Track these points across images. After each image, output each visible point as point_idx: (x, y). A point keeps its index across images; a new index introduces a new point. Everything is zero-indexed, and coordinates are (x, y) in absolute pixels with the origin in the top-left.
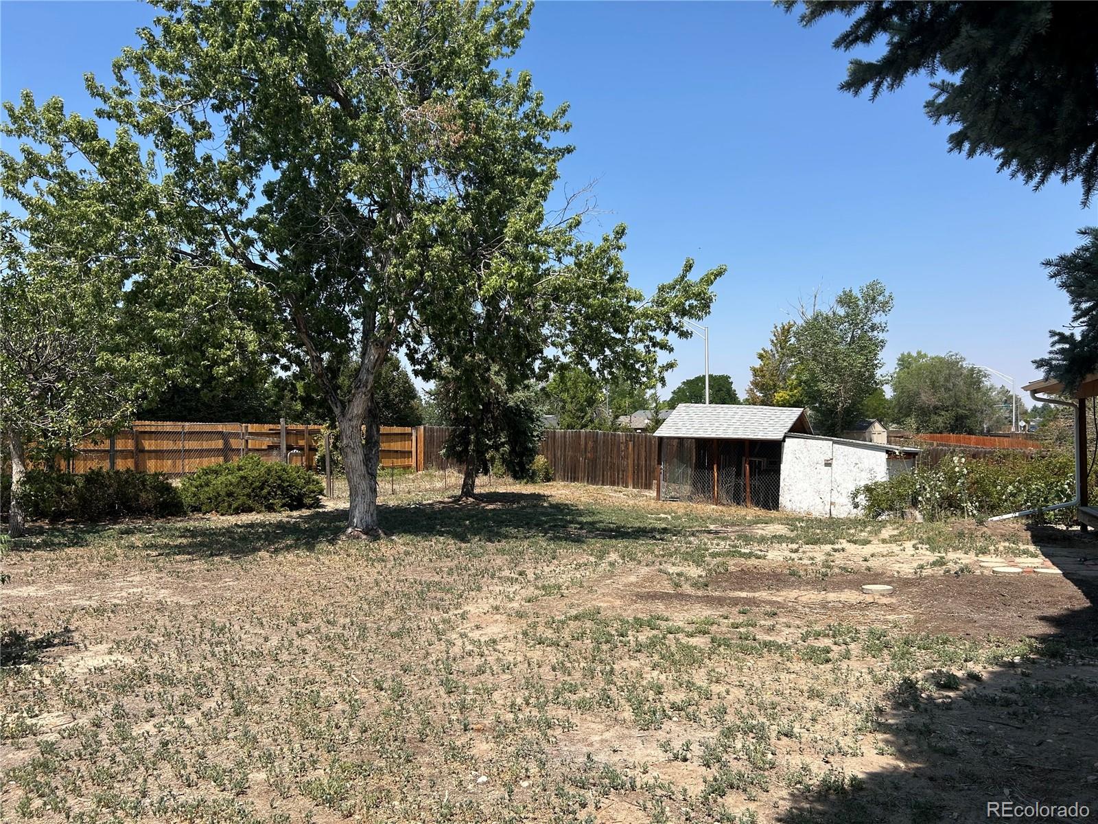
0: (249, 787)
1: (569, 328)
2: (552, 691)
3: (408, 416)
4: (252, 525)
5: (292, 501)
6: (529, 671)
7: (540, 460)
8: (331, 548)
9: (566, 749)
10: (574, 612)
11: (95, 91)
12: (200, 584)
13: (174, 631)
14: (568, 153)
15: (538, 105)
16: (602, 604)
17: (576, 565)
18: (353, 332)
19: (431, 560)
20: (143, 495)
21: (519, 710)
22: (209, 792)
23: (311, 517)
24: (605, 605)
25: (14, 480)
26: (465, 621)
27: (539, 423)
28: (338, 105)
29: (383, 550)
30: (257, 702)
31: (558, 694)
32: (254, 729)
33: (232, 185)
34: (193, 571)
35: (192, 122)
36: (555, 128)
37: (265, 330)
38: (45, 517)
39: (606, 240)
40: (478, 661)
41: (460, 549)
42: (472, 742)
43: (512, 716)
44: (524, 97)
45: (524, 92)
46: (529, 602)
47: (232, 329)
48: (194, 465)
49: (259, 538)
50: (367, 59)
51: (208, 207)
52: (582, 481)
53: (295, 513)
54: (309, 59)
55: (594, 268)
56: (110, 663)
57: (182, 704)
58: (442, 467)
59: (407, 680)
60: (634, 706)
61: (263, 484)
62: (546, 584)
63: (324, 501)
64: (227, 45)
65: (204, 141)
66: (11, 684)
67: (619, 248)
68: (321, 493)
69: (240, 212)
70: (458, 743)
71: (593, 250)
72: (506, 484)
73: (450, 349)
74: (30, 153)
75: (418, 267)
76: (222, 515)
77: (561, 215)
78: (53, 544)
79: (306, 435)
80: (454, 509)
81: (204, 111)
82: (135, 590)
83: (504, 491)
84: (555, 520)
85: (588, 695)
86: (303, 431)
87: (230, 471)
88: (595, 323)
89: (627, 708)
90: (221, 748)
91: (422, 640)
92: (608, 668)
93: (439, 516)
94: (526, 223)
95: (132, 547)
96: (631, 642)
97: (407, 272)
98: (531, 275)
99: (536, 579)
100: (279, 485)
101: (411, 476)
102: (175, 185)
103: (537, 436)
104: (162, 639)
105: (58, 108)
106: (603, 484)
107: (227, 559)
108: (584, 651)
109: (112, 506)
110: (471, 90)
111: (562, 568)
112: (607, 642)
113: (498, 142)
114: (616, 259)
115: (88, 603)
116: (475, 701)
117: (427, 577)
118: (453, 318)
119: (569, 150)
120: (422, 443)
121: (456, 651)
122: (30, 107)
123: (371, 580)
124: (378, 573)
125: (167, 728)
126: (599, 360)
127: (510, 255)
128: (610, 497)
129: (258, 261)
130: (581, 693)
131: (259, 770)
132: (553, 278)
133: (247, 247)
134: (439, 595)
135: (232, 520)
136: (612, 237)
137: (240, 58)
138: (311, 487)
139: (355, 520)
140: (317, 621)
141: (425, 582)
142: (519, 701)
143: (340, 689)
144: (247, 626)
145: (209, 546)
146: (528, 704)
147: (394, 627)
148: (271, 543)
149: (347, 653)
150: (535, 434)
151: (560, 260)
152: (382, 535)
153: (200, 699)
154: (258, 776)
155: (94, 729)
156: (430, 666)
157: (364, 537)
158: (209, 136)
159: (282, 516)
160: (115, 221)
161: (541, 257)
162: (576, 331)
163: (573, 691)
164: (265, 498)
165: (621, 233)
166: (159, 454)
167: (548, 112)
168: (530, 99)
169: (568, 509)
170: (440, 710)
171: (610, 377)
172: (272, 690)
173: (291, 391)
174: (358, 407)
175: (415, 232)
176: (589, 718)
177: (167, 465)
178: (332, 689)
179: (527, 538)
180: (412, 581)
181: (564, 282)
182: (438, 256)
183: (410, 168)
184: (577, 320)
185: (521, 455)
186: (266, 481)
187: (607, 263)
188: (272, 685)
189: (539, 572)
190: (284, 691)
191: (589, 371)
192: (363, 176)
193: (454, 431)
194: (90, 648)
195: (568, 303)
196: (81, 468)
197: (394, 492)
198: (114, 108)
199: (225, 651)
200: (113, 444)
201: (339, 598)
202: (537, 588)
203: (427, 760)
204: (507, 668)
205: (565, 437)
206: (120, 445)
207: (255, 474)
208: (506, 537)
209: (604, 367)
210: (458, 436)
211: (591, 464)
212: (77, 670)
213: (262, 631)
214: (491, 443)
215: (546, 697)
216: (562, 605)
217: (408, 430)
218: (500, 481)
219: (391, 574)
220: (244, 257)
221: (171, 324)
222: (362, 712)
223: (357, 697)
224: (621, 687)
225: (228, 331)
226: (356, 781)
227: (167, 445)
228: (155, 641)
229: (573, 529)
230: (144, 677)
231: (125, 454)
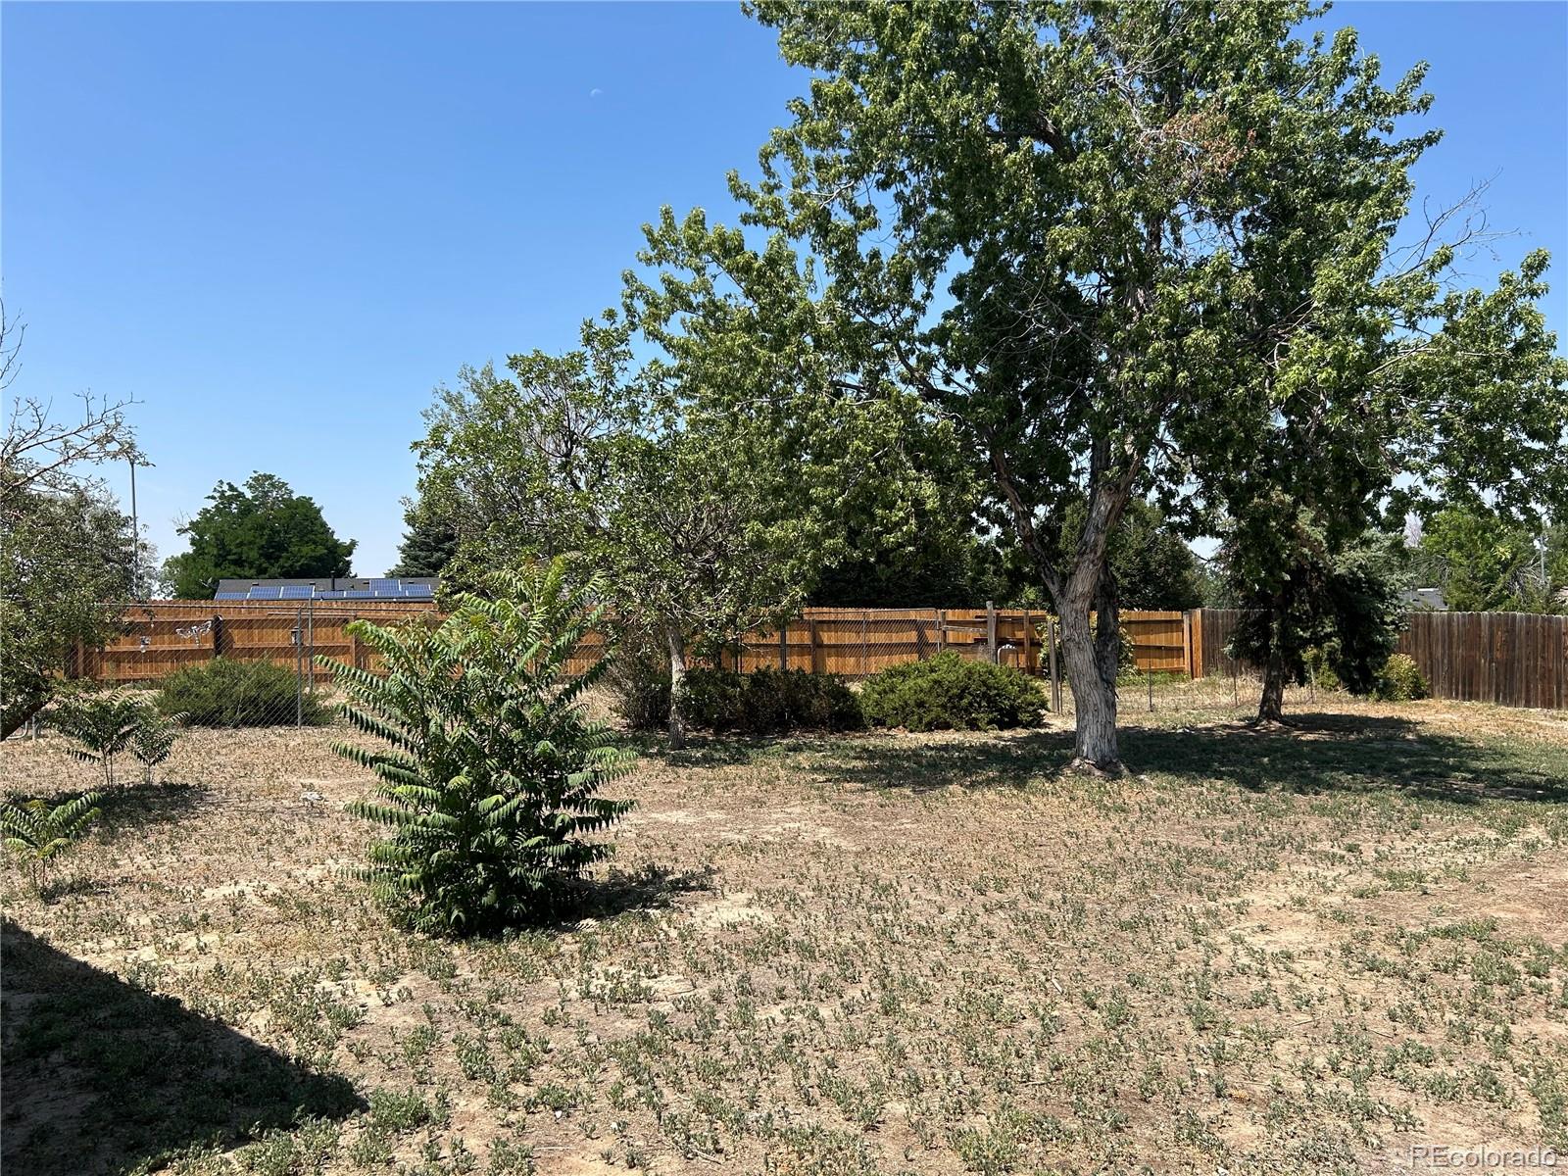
0: (884, 1122)
1: (1438, 438)
2: (1385, 1054)
3: (1181, 595)
4: (946, 748)
5: (1002, 715)
6: (1346, 1013)
7: (1402, 663)
8: (1048, 786)
9: (1397, 1161)
10: (1444, 923)
11: (741, 193)
12: (869, 824)
13: (827, 884)
14: (1430, 144)
15: (1370, 78)
16: (1502, 915)
17: (1458, 842)
18: (1077, 473)
19: (1198, 815)
20: (815, 702)
21: (1319, 1077)
22: (831, 1118)
23: (1027, 741)
24: (1509, 916)
25: (674, 680)
26: (1242, 917)
27: (1395, 602)
28: (1048, 149)
29: (1125, 794)
30: (915, 1000)
31: (1394, 1061)
32: (904, 1039)
33: (905, 286)
34: (863, 805)
35: (853, 210)
36: (1403, 109)
37: (950, 479)
38: (709, 726)
39: (1506, 282)
40: (1256, 985)
41: (1248, 801)
42: (1227, 1117)
43: (1302, 1084)
44: (1343, 72)
45: (1343, 64)
46: (1361, 896)
47: (905, 480)
48: (878, 664)
49: (953, 766)
50: (1081, 69)
51: (877, 320)
52: (1486, 698)
53: (1007, 734)
54: (1001, 88)
55: (1484, 333)
56: (747, 919)
57: (821, 988)
58: (1232, 672)
59: (1133, 997)
60: (1544, 1107)
61: (963, 691)
62: (1396, 869)
63: (1048, 718)
64: (892, 96)
65: (867, 232)
66: (636, 932)
67: (1534, 293)
68: (1043, 705)
69: (915, 321)
70: (1203, 1116)
71: (1481, 304)
72: (1341, 702)
73: (1228, 488)
74: (671, 283)
75: (1166, 367)
76: (911, 731)
77: (1420, 253)
78: (713, 760)
79: (1026, 624)
80: (1245, 739)
81: (866, 193)
82: (792, 825)
83: (1337, 712)
84: (1426, 763)
85: (1453, 1073)
86: (1021, 618)
87: (921, 674)
88: (1488, 427)
89: (1531, 1107)
90: (858, 1058)
91: (1169, 939)
92: (1499, 1030)
93: (1221, 749)
94: (1347, 272)
95: (798, 768)
96: (1555, 988)
97: (1149, 376)
98: (1361, 356)
99: (1377, 860)
100: (984, 693)
101: (1182, 686)
102: (837, 297)
103: (1393, 623)
104: (811, 894)
105: (698, 222)
106: (1528, 705)
107: (908, 791)
108: (1455, 993)
109: (781, 715)
110: (1254, 79)
111: (1430, 845)
112: (1504, 982)
113: (1301, 153)
114: (1530, 313)
115: (737, 837)
116: (1241, 1048)
117: (1190, 841)
118: (1227, 440)
119: (1430, 140)
120: (1200, 636)
121: (1221, 963)
122: (670, 226)
123: (1101, 838)
124: (1114, 828)
125: (798, 1018)
126: (1500, 490)
127: (1322, 330)
128: (1540, 727)
129: (940, 385)
130: (1440, 1067)
131: (900, 1099)
132: (1405, 357)
133: (927, 369)
134: (1205, 871)
135: (923, 738)
136: (1519, 274)
137: (908, 110)
138: (1029, 697)
139: (1085, 748)
140: (1016, 892)
141: (1185, 849)
142: (1320, 1062)
143: (1032, 998)
144: (920, 889)
145: (888, 774)
146: (1336, 1070)
147: (1126, 915)
148: (968, 772)
149: (1051, 944)
150: (1388, 619)
151: (1413, 326)
152: (1126, 772)
153: (844, 984)
154: (897, 1108)
155: (714, 1003)
156: (1176, 982)
157: (1098, 773)
158: (874, 224)
159: (988, 737)
160: (763, 354)
161: (1377, 325)
162: (1452, 443)
163: (1426, 1059)
164: (966, 710)
165: (1536, 266)
166: (839, 650)
167: (1388, 85)
168: (1354, 72)
169: (1453, 746)
170: (1182, 1056)
171: (1522, 518)
172: (938, 985)
173: (993, 563)
174: (1083, 583)
175: (1161, 314)
176: (1451, 1115)
177: (850, 664)
178: (1021, 996)
179: (1367, 790)
180: (1165, 845)
181: (1426, 363)
182: (1197, 346)
183: (1155, 219)
184: (1452, 424)
185: (1361, 655)
186: (967, 688)
187: (1510, 321)
188: (939, 977)
189: (1386, 849)
190: (954, 990)
191: (1480, 510)
192: (1080, 243)
193: (1245, 616)
194: (730, 896)
195: (1434, 397)
196: (750, 665)
197: (1152, 709)
198: (760, 209)
199: (885, 921)
200: (783, 637)
201: (1051, 860)
202: (1378, 875)
203: (1148, 1132)
204: (1304, 1003)
205: (1450, 624)
206: (793, 638)
207: (952, 677)
208: (1330, 787)
209: (1509, 500)
210: (1253, 624)
211: (1502, 670)
212: (709, 923)
213: (938, 898)
214: (1307, 635)
215: (1371, 1064)
216: (1422, 908)
217: (1176, 615)
218: (1331, 695)
219: (1133, 832)
220: (923, 381)
221: (830, 480)
222: (1059, 1038)
223: (1056, 1013)
224: (1521, 1067)
225: (900, 484)
226: (1032, 1145)
227: (849, 638)
228: (802, 894)
229: (1458, 781)
230: (781, 942)
231: (802, 649)
